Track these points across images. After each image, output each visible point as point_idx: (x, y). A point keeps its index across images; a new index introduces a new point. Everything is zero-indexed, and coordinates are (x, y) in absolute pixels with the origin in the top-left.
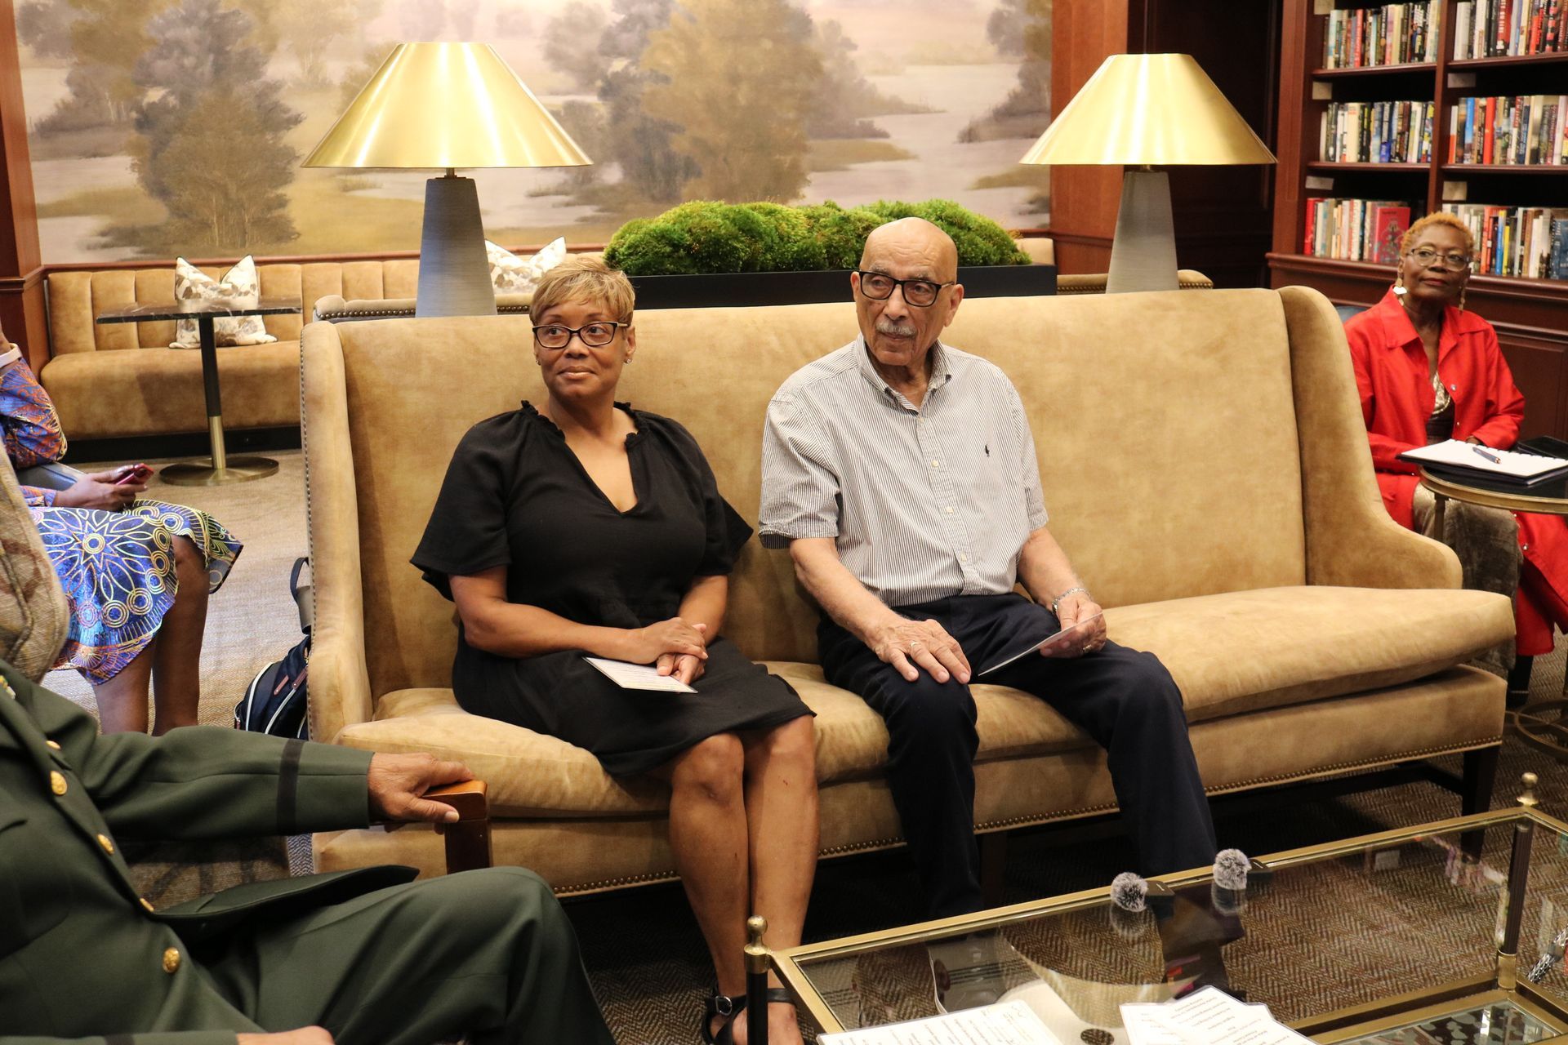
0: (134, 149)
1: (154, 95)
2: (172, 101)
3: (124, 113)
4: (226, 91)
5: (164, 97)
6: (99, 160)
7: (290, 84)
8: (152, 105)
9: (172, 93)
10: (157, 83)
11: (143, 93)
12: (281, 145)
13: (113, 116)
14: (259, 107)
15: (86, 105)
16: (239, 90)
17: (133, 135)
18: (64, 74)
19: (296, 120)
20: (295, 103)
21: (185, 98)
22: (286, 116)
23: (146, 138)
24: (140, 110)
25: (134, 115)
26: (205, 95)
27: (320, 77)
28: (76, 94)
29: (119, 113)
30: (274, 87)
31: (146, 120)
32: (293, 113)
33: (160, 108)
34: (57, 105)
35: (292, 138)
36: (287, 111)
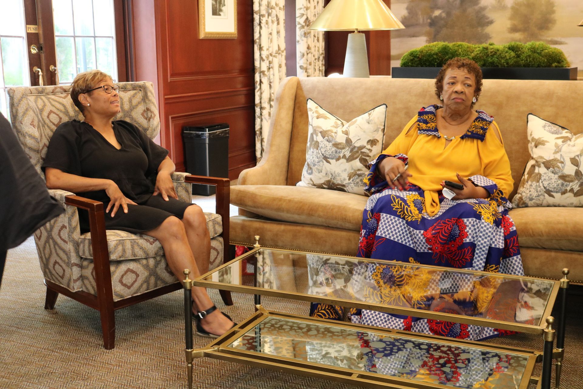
0: (428, 34)
1: (437, 13)
2: (444, 15)
3: (425, 20)
4: (464, 11)
5: (441, 14)
6: (414, 38)
7: (490, 7)
8: (436, 17)
9: (443, 12)
10: (438, 8)
11: (433, 12)
12: (484, 33)
13: (421, 21)
14: (477, 17)
15: (412, 17)
16: (470, 10)
17: (427, 29)
18: (405, 5)
19: (491, 22)
20: (491, 15)
21: (448, 14)
22: (487, 21)
23: (433, 30)
24: (431, 19)
25: (429, 21)
26: (456, 12)
27: (503, 4)
28: (409, 13)
29: (423, 20)
30: (484, 9)
31: (433, 23)
32: (490, 19)
33: (438, 18)
34: (402, 18)
35: (489, 30)
36: (487, 18)
